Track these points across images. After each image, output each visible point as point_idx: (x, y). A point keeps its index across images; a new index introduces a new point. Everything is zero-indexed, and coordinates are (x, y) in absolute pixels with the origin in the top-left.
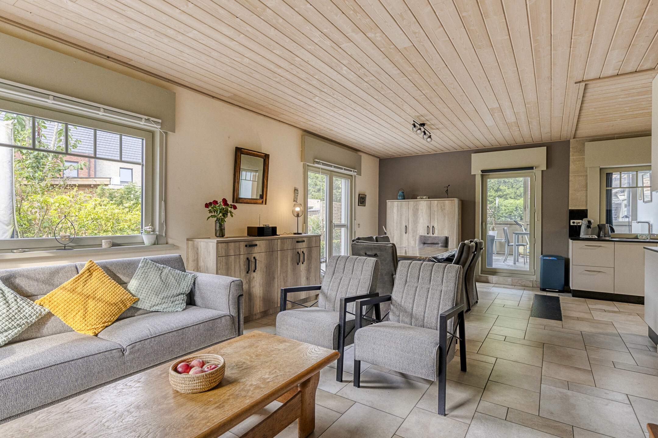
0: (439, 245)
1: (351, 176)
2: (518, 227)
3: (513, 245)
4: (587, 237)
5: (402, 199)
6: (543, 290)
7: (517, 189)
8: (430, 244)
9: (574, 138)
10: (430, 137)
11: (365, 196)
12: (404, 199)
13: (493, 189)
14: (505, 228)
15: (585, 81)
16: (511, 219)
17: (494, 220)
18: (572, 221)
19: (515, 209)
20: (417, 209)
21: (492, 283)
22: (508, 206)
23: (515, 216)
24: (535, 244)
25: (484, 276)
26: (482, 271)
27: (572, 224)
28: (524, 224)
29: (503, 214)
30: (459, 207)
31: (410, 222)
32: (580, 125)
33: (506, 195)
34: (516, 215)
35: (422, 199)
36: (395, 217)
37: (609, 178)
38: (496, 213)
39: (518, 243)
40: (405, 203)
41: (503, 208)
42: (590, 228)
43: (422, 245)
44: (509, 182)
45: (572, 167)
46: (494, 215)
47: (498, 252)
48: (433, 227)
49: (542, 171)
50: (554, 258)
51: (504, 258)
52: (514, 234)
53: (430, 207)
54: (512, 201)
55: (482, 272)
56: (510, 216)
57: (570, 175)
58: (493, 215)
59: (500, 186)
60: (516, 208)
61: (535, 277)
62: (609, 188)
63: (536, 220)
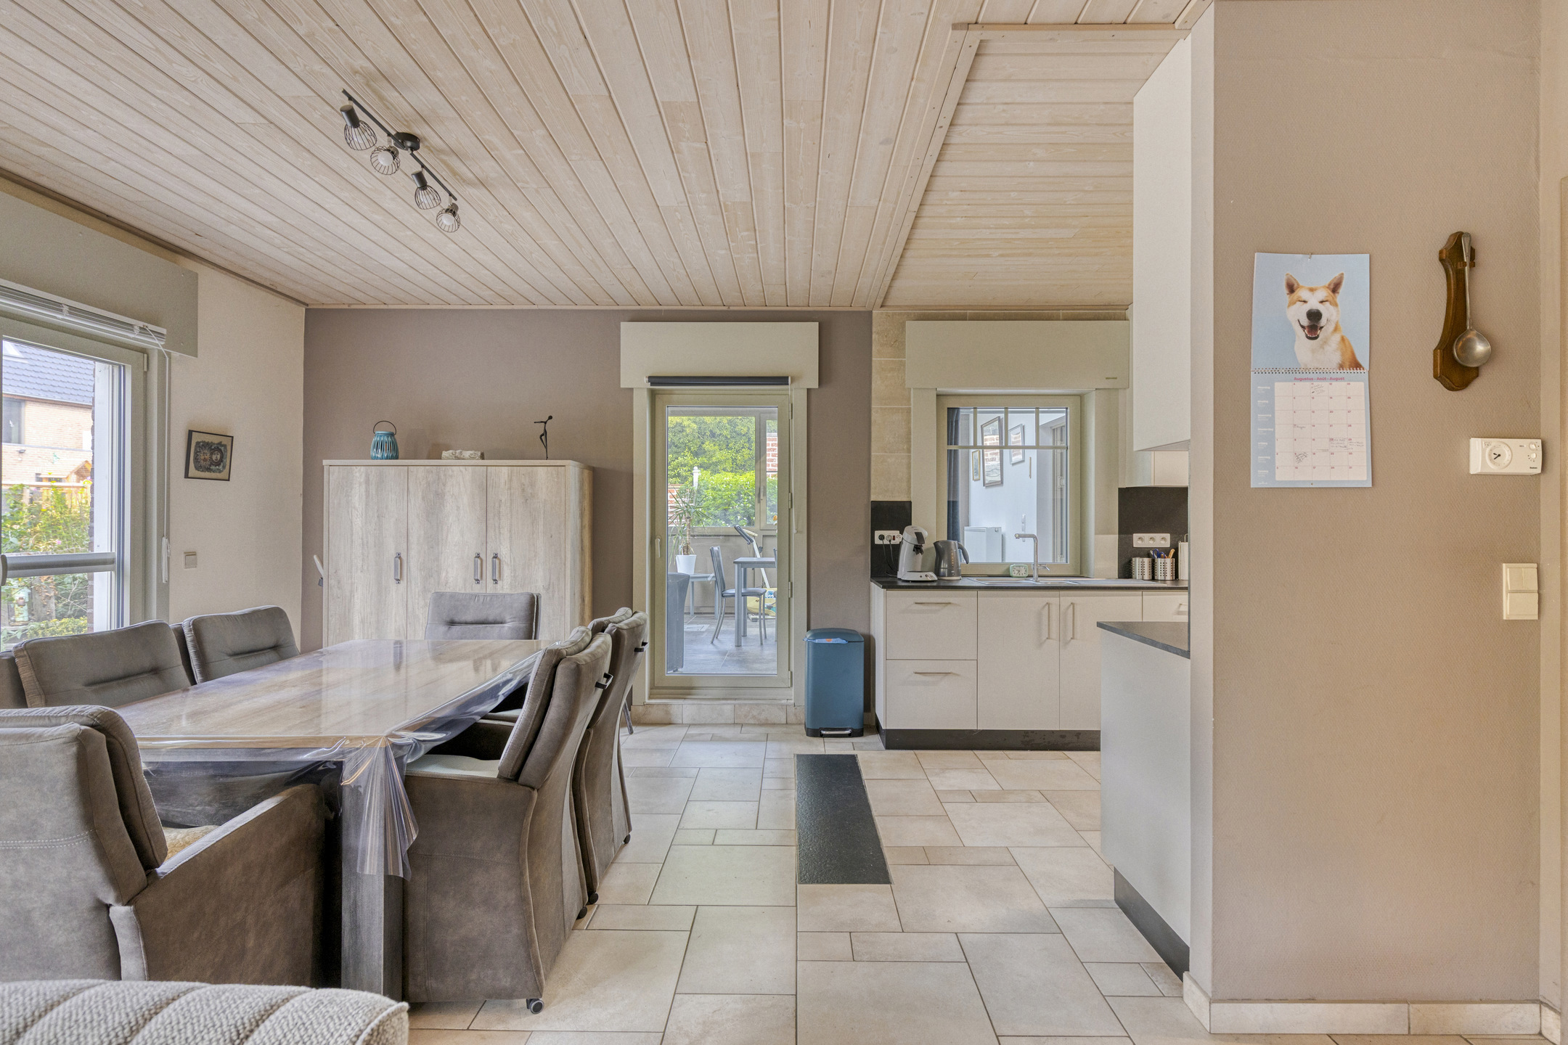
0: (506, 625)
1: (143, 351)
2: (742, 541)
3: (733, 595)
4: (916, 577)
5: (387, 458)
6: (815, 733)
7: (738, 452)
8: (472, 623)
9: (882, 306)
10: (453, 211)
11: (225, 441)
12: (397, 458)
13: (690, 449)
14: (716, 548)
15: (985, 25)
16: (728, 521)
17: (689, 525)
18: (878, 533)
19: (736, 498)
20: (440, 496)
21: (682, 725)
22: (720, 490)
23: (736, 513)
24: (793, 600)
25: (659, 705)
26: (652, 687)
27: (878, 541)
28: (756, 535)
29: (709, 509)
30: (581, 488)
31: (413, 539)
32: (910, 261)
33: (716, 464)
34: (738, 512)
35: (457, 458)
36: (358, 522)
37: (952, 422)
38: (694, 507)
39: (745, 587)
40: (393, 471)
41: (710, 493)
42: (922, 552)
43: (443, 629)
44: (721, 434)
45: (878, 385)
46: (689, 512)
47: (698, 608)
48: (496, 557)
49: (809, 390)
50: (839, 641)
51: (714, 628)
52: (736, 566)
53: (485, 488)
54: (728, 477)
55: (656, 690)
56: (725, 515)
57: (873, 406)
58: (685, 513)
59: (703, 443)
60: (739, 494)
61: (792, 692)
62: (953, 447)
63: (794, 531)
